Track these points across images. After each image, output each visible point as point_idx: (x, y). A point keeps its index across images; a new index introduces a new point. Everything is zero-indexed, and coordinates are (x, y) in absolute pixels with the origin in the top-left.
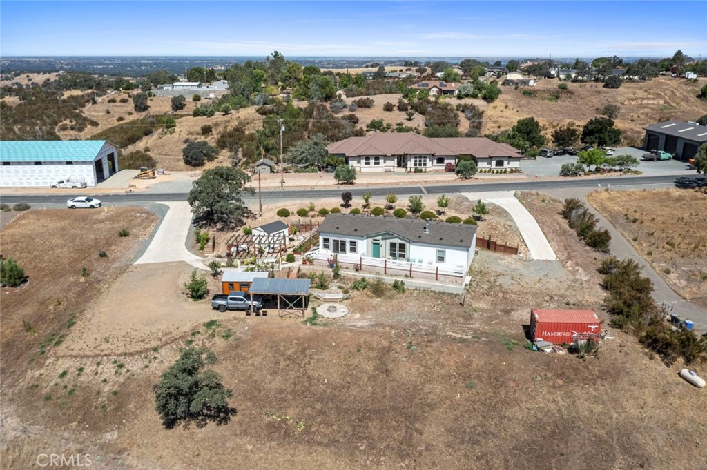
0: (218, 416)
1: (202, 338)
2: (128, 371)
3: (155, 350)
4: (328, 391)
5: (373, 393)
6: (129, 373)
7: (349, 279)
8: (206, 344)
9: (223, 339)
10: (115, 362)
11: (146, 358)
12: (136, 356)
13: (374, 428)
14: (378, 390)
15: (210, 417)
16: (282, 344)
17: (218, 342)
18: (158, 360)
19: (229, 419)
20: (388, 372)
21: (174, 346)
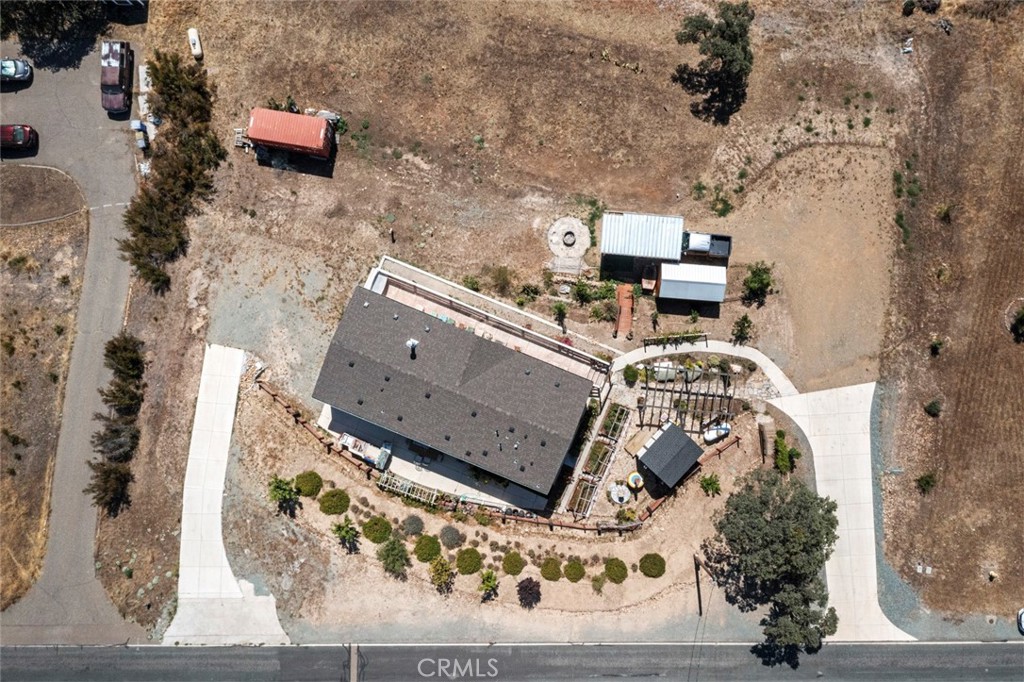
0: (689, 75)
1: (730, 185)
2: (799, 124)
3: (779, 156)
4: (578, 93)
5: (530, 85)
6: (797, 122)
7: (542, 309)
8: (722, 176)
9: (704, 184)
10: (817, 134)
11: (785, 142)
12: (797, 143)
13: (535, 47)
14: (525, 88)
15: (697, 75)
16: (632, 165)
17: (709, 180)
18: (771, 141)
19: (677, 70)
20: (512, 108)
21: (759, 165)
